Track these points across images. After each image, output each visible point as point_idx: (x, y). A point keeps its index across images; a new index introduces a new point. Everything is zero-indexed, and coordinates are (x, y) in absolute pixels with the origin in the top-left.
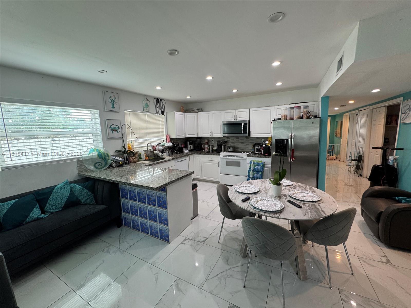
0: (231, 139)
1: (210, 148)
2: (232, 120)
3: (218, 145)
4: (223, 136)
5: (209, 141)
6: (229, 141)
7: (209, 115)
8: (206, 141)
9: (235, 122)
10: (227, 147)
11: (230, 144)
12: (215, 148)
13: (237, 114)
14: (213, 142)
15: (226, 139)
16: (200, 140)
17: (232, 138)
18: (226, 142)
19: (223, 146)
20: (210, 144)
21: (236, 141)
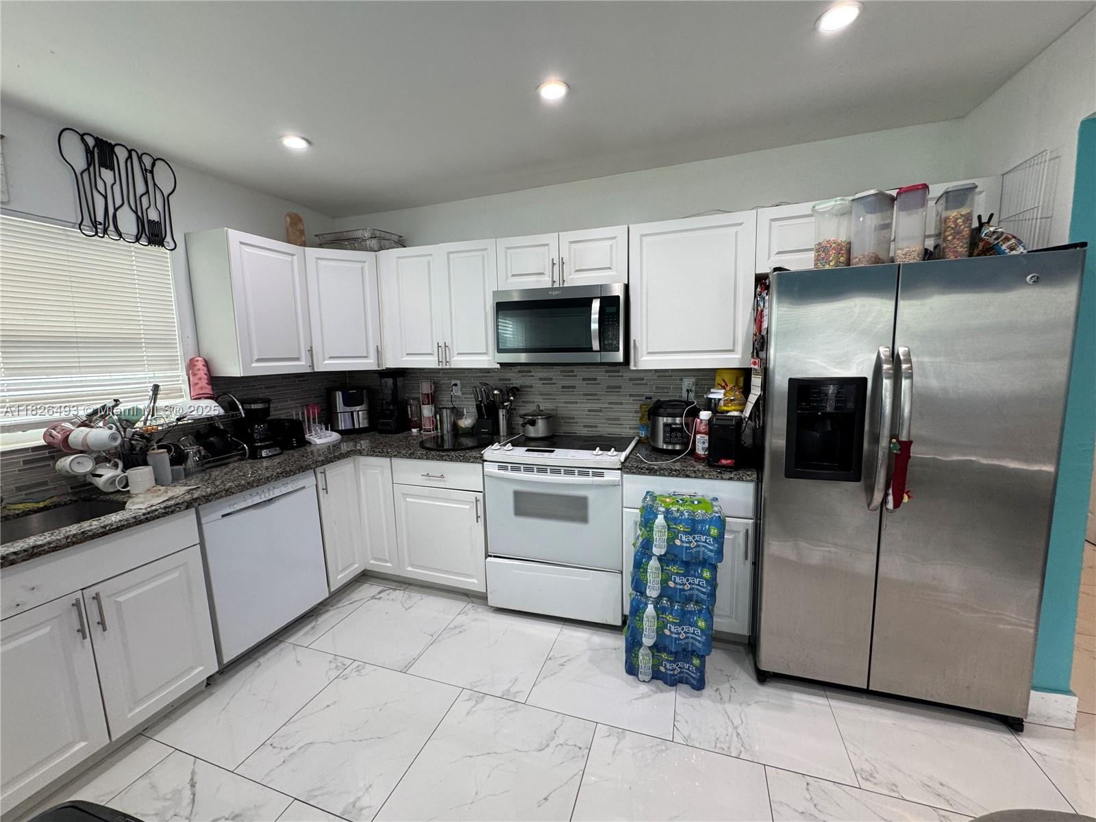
0: (540, 379)
1: (445, 419)
2: (545, 282)
3: (478, 407)
4: (498, 366)
5: (437, 387)
6: (532, 387)
7: (429, 262)
8: (426, 388)
9: (555, 295)
10: (523, 416)
11: (537, 400)
12: (466, 422)
13: (565, 254)
14: (459, 394)
15: (516, 380)
16: (395, 384)
17: (545, 375)
18: (515, 391)
19: (502, 413)
20: (445, 401)
21: (563, 387)
